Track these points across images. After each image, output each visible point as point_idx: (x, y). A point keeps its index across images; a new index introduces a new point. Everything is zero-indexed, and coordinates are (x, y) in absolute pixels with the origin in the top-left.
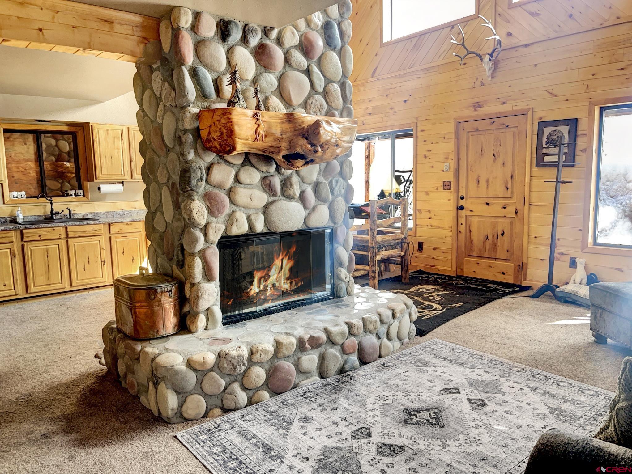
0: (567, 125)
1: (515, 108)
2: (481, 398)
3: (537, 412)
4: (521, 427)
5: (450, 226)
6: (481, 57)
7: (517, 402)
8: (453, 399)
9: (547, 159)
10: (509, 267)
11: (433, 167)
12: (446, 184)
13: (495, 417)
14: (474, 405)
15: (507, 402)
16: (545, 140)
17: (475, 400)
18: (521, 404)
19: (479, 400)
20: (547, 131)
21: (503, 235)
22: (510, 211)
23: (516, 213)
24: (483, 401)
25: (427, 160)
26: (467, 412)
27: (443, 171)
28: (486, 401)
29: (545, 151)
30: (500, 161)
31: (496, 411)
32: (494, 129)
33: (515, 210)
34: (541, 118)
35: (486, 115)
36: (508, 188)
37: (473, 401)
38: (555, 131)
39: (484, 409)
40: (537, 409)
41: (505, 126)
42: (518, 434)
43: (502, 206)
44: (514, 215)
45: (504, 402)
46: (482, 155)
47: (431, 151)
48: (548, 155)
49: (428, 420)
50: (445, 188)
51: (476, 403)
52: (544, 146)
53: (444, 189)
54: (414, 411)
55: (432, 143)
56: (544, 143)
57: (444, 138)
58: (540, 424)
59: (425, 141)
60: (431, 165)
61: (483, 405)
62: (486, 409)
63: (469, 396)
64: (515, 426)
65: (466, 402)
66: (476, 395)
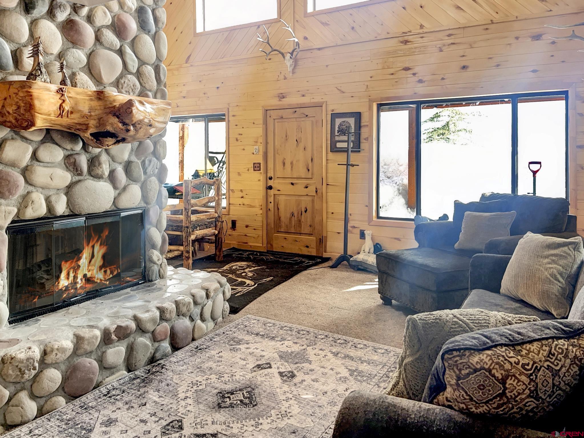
0: (353, 117)
1: (313, 101)
2: (290, 370)
3: (339, 376)
4: (326, 393)
5: (261, 204)
6: (283, 54)
7: (322, 369)
8: (266, 375)
9: (339, 145)
10: (312, 240)
11: (244, 149)
12: (257, 165)
13: (303, 386)
14: (285, 378)
15: (314, 370)
16: (337, 129)
17: (285, 373)
18: (326, 371)
19: (289, 372)
20: (338, 121)
21: (306, 211)
22: (311, 190)
23: (316, 192)
24: (292, 372)
25: (239, 143)
26: (278, 386)
27: (253, 154)
28: (295, 372)
29: (337, 138)
30: (302, 145)
31: (304, 381)
32: (296, 118)
33: (315, 189)
34: (333, 110)
35: (289, 105)
36: (309, 170)
37: (284, 374)
38: (344, 122)
39: (294, 380)
40: (339, 373)
41: (305, 116)
42: (324, 400)
43: (304, 186)
44: (314, 194)
45: (311, 370)
46: (286, 140)
47: (242, 134)
48: (339, 141)
49: (241, 401)
50: (256, 169)
51: (286, 376)
52: (336, 134)
53: (254, 170)
54: (228, 393)
55: (243, 128)
56: (336, 132)
57: (254, 123)
58: (342, 387)
59: (236, 125)
60: (243, 147)
61: (293, 376)
62: (296, 380)
63: (280, 369)
64: (321, 393)
65: (277, 375)
66: (286, 367)
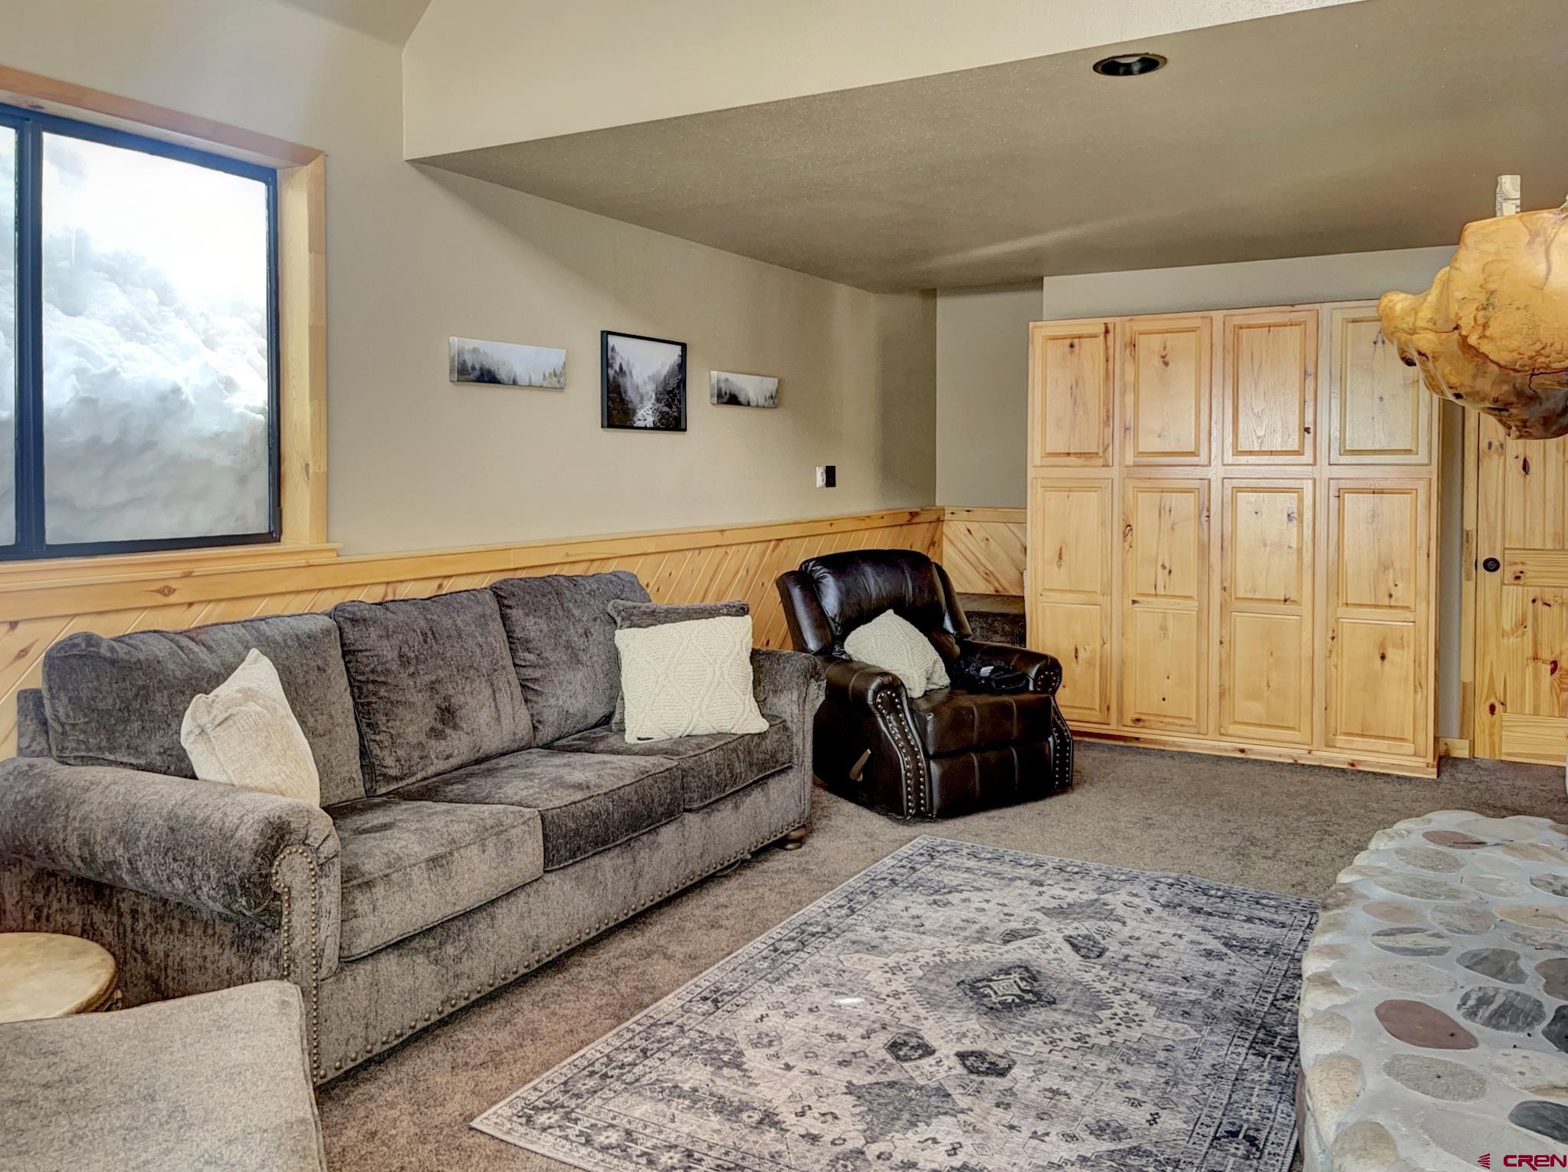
2: (906, 1065)
3: (771, 1051)
4: (811, 1010)
7: (815, 1068)
13: (865, 1023)
14: (914, 1042)
15: (840, 1063)
17: (917, 1055)
18: (804, 1065)
19: (906, 1059)
24: (898, 1058)
26: (924, 1021)
28: (890, 1059)
31: (863, 1038)
37: (920, 1052)
39: (890, 1037)
40: (769, 1058)
42: (818, 996)
45: (844, 1063)
49: (991, 980)
51: (912, 1047)
54: (1029, 1002)
58: (770, 1024)
61: (894, 1047)
62: (882, 1039)
63: (933, 1062)
64: (822, 1011)
65: (935, 1043)
66: (918, 1069)
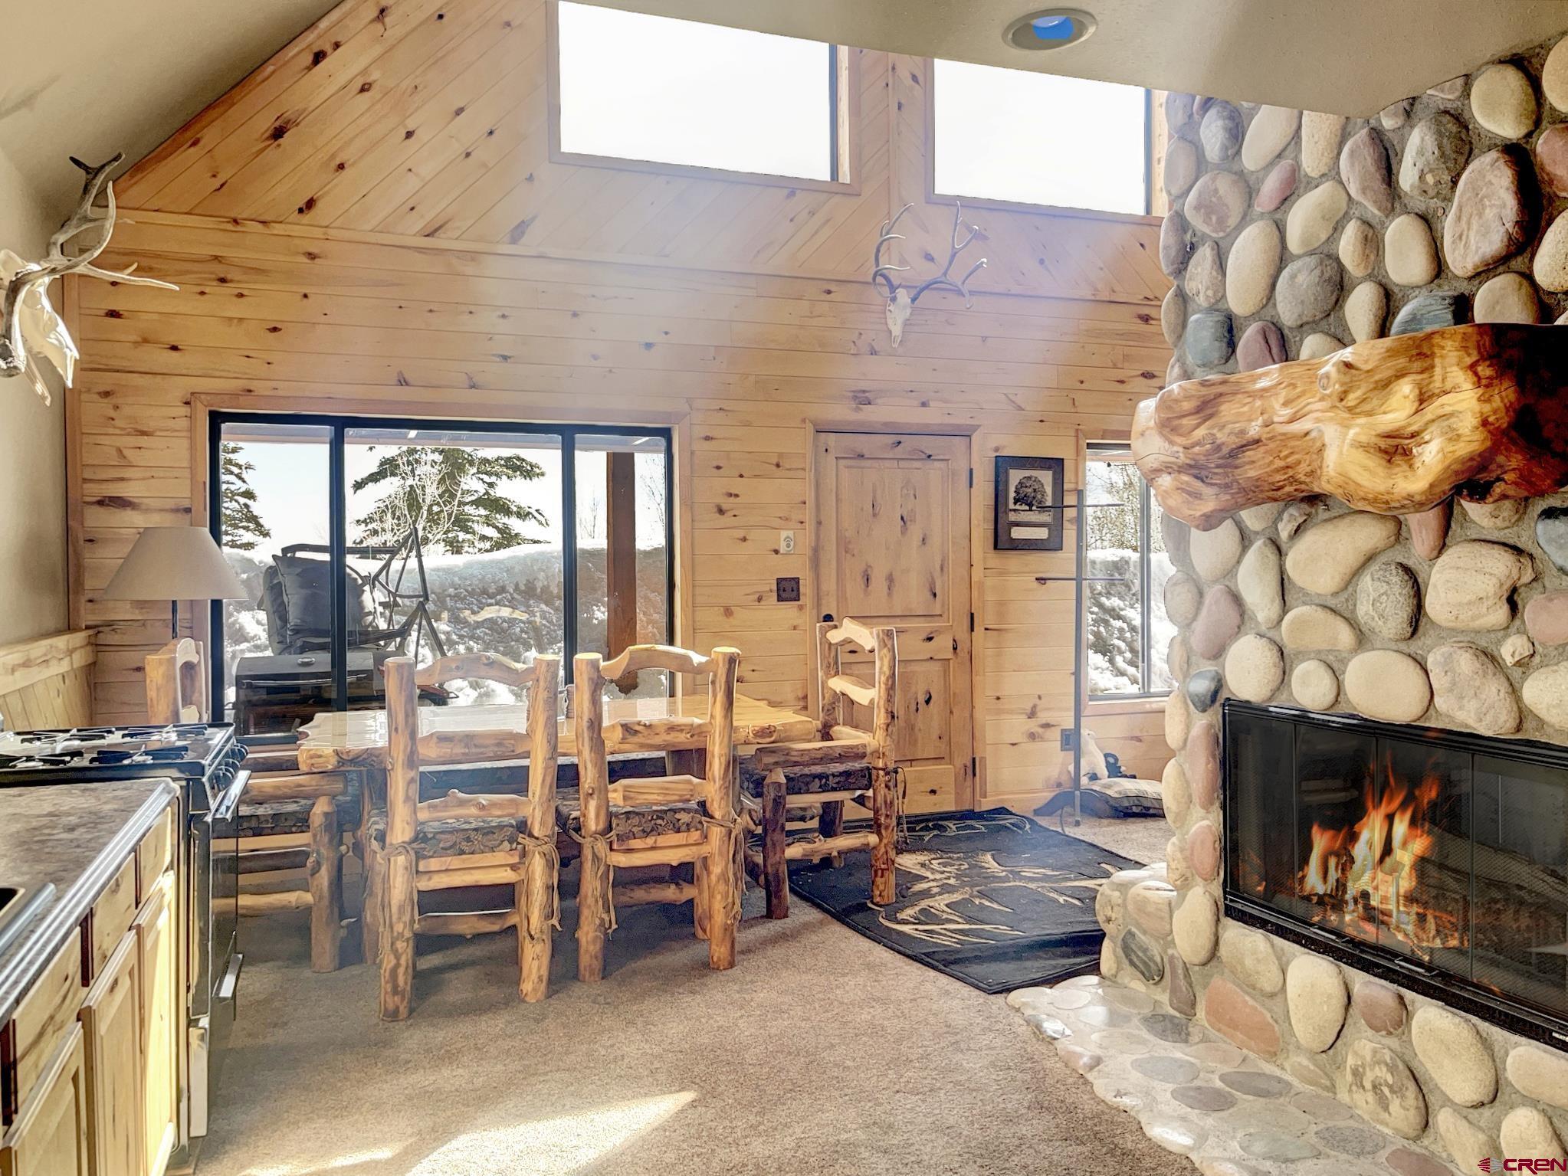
0: (1049, 468)
1: (948, 420)
5: (800, 695)
9: (1017, 533)
10: (945, 774)
11: (744, 539)
12: (788, 585)
16: (1012, 495)
20: (1016, 476)
21: (928, 702)
22: (942, 645)
23: (955, 649)
25: (726, 520)
27: (776, 552)
29: (1012, 517)
30: (915, 532)
32: (899, 459)
33: (951, 644)
34: (997, 449)
35: (885, 424)
36: (935, 595)
38: (1029, 478)
41: (924, 456)
43: (924, 636)
44: (949, 655)
46: (874, 515)
47: (737, 496)
48: (1018, 524)
50: (784, 595)
52: (1011, 506)
53: (780, 599)
55: (741, 476)
56: (1011, 501)
57: (778, 466)
59: (718, 468)
60: (741, 534)
